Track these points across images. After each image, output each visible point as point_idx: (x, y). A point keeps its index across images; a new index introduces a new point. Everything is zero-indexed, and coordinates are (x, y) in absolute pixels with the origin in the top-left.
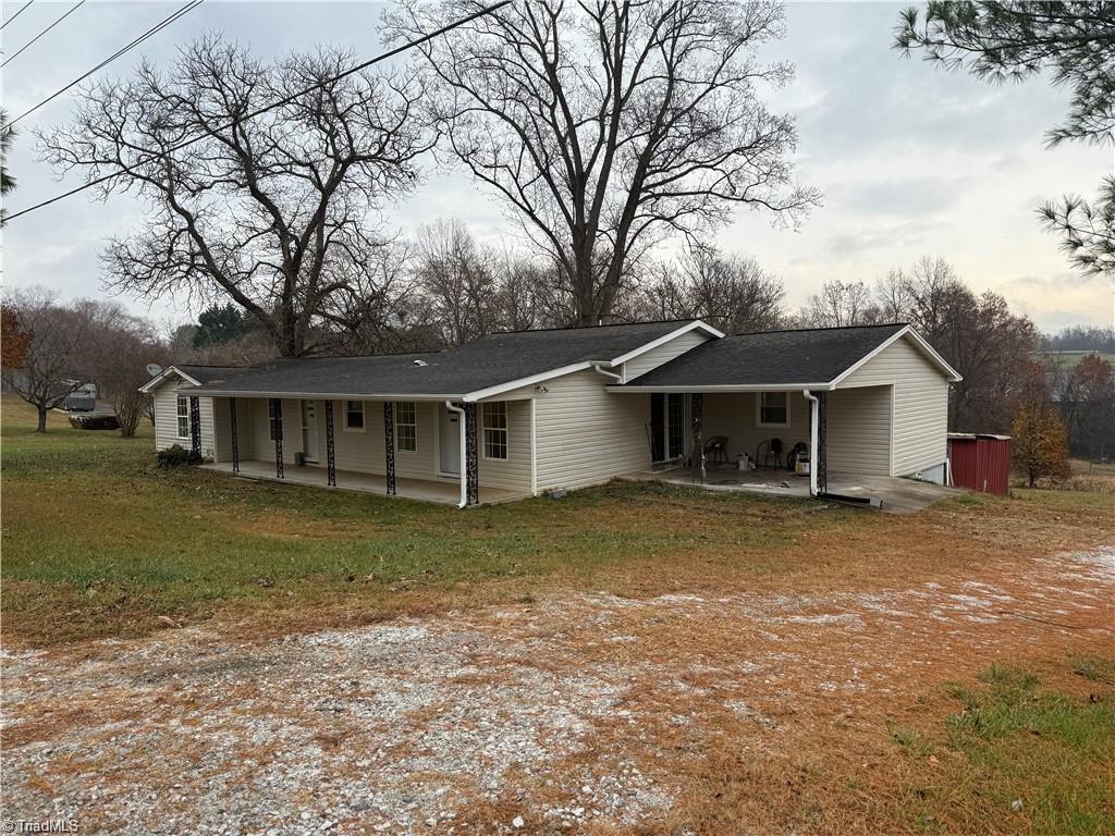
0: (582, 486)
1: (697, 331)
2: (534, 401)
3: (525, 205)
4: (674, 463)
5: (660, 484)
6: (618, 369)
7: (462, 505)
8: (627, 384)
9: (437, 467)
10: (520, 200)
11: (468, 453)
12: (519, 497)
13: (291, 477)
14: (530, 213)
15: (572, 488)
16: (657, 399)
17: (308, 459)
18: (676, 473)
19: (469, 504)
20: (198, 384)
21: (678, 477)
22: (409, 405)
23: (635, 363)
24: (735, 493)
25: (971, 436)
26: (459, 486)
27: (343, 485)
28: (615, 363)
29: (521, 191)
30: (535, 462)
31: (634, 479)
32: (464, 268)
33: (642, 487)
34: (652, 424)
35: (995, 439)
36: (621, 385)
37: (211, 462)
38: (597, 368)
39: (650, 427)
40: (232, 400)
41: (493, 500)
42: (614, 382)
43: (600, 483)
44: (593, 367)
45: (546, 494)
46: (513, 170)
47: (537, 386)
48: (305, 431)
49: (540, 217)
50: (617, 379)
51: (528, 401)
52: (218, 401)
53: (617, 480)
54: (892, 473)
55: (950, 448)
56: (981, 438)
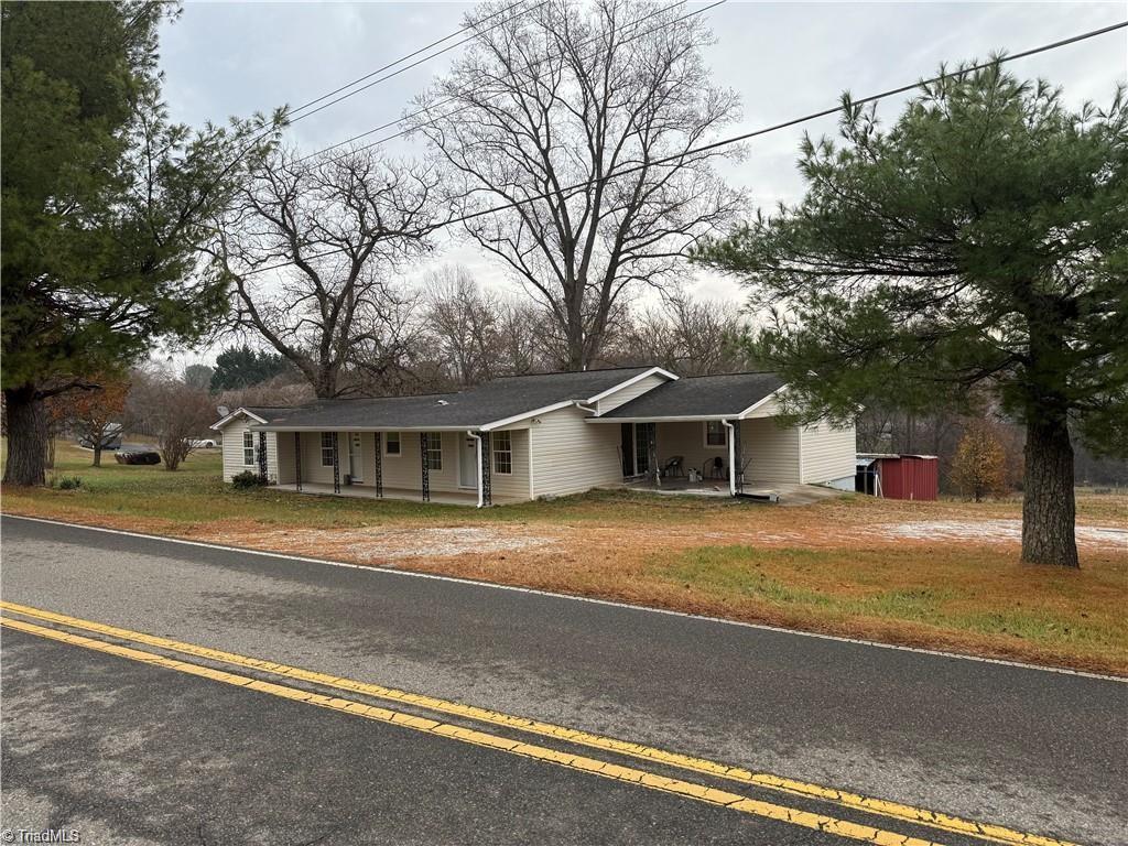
0: (568, 494)
1: (656, 375)
2: (531, 430)
3: (523, 269)
4: (641, 477)
5: (626, 491)
6: (594, 405)
7: (479, 505)
8: (602, 416)
9: (459, 483)
10: (519, 265)
11: (483, 468)
12: (522, 501)
13: (344, 492)
14: (529, 275)
15: (561, 495)
16: (626, 427)
17: (354, 480)
18: (641, 484)
19: (484, 505)
20: (264, 422)
21: (641, 486)
22: (436, 435)
23: (608, 401)
24: (679, 496)
26: (477, 495)
27: (387, 496)
28: (591, 401)
29: (520, 258)
30: (532, 475)
31: (607, 488)
32: (469, 310)
33: (613, 493)
34: (622, 447)
35: (921, 458)
36: (597, 417)
37: (274, 483)
38: (578, 405)
39: (621, 450)
40: (297, 433)
41: (502, 503)
42: (591, 416)
43: (582, 492)
44: (575, 404)
45: (540, 499)
46: (513, 241)
47: (533, 419)
48: (351, 457)
49: (537, 278)
50: (593, 413)
51: (526, 430)
52: (281, 436)
53: (595, 489)
54: (802, 481)
55: (880, 466)
56: (907, 457)
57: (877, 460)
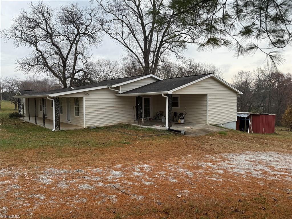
1: (151, 77)
2: (84, 98)
3: (126, 45)
6: (118, 88)
7: (53, 130)
8: (121, 93)
9: (67, 119)
10: (124, 44)
14: (128, 47)
19: (56, 130)
25: (258, 113)
29: (124, 41)
35: (268, 115)
36: (119, 94)
38: (109, 88)
41: (66, 129)
42: (117, 93)
45: (88, 128)
46: (121, 35)
49: (131, 49)
50: (118, 92)
51: (82, 98)
53: (120, 124)
54: (208, 123)
55: (252, 117)
56: (263, 114)
57: (251, 115)
